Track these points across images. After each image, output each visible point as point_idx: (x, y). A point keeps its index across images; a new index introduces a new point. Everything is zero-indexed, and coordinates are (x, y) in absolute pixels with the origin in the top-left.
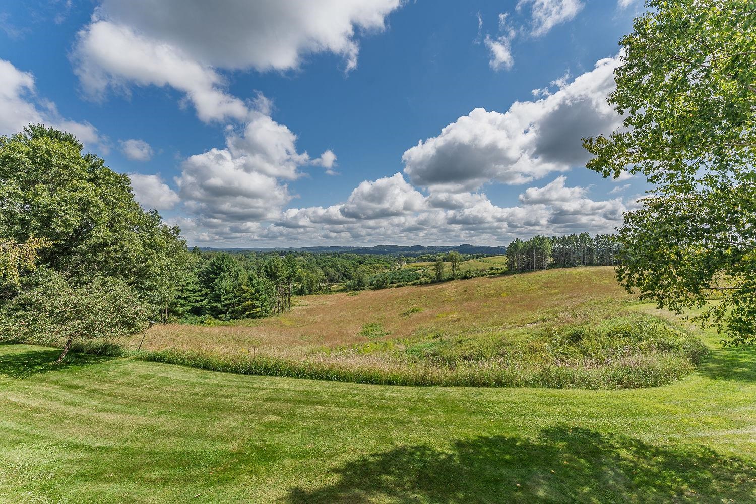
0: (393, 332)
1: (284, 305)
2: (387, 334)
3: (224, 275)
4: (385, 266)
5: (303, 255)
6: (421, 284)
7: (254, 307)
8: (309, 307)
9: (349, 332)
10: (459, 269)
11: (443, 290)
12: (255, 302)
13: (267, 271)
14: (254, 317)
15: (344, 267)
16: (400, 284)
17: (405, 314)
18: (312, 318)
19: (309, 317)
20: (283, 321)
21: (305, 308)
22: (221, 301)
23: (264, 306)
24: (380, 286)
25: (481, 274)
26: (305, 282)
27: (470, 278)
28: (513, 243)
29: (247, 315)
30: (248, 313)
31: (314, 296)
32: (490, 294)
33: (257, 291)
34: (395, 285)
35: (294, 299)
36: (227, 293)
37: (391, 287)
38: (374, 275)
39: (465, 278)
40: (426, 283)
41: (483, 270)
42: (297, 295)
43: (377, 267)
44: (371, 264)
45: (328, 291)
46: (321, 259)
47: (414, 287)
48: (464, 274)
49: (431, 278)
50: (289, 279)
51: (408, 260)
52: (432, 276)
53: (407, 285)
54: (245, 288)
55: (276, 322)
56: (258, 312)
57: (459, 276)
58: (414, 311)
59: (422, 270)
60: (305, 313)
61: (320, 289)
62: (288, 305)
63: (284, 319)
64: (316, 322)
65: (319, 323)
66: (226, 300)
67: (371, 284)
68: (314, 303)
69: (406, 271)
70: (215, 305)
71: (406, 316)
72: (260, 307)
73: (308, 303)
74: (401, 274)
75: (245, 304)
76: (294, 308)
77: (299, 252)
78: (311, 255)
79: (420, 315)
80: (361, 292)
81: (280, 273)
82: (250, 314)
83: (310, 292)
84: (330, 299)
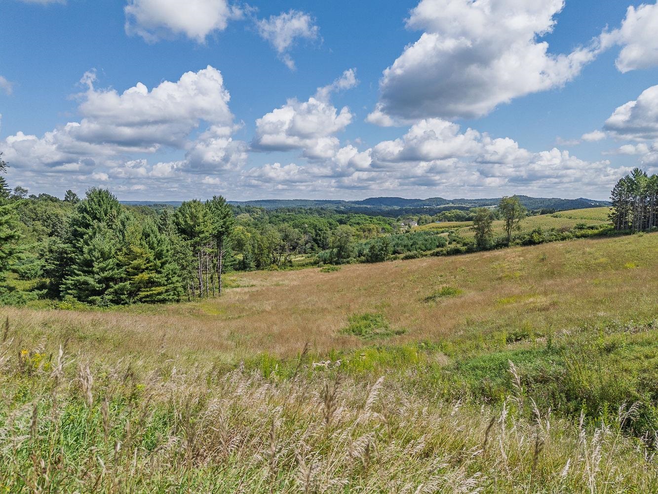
0: (409, 330)
1: (209, 285)
2: (398, 333)
3: (98, 227)
4: (383, 229)
5: (249, 212)
6: (450, 253)
7: (151, 283)
8: (254, 289)
9: (323, 328)
10: (519, 228)
11: (497, 258)
12: (154, 275)
13: (178, 224)
14: (153, 302)
15: (315, 227)
16: (411, 253)
17: (427, 299)
18: (257, 306)
19: (253, 303)
20: (204, 310)
21: (246, 289)
22: (93, 273)
23: (172, 283)
24: (375, 257)
25: (561, 236)
26: (250, 248)
27: (539, 243)
28: (627, 177)
29: (141, 298)
30: (142, 294)
31: (265, 272)
32: (599, 265)
33: (159, 256)
34: (402, 256)
35: (230, 277)
36: (104, 256)
37: (395, 259)
38: (364, 241)
39: (531, 242)
40: (457, 252)
41: (562, 230)
42: (236, 270)
43: (369, 230)
44: (358, 224)
45: (289, 264)
46: (277, 217)
47: (436, 258)
48: (527, 237)
49: (465, 244)
50: (218, 237)
51: (420, 219)
52: (467, 241)
53: (423, 256)
54: (137, 249)
55: (191, 311)
56: (160, 294)
57: (518, 241)
58: (446, 293)
59: (448, 234)
60: (246, 297)
61: (274, 262)
62: (216, 284)
63: (206, 306)
64: (262, 312)
65: (269, 313)
66: (103, 270)
67: (360, 254)
68: (263, 283)
69: (420, 235)
70: (82, 278)
71: (431, 303)
72: (164, 285)
73: (254, 283)
74: (411, 239)
75: (137, 278)
76: (228, 290)
77: (242, 206)
78: (263, 211)
79: (458, 301)
80: (342, 266)
81: (202, 227)
82: (147, 296)
83: (258, 266)
84: (290, 277)
